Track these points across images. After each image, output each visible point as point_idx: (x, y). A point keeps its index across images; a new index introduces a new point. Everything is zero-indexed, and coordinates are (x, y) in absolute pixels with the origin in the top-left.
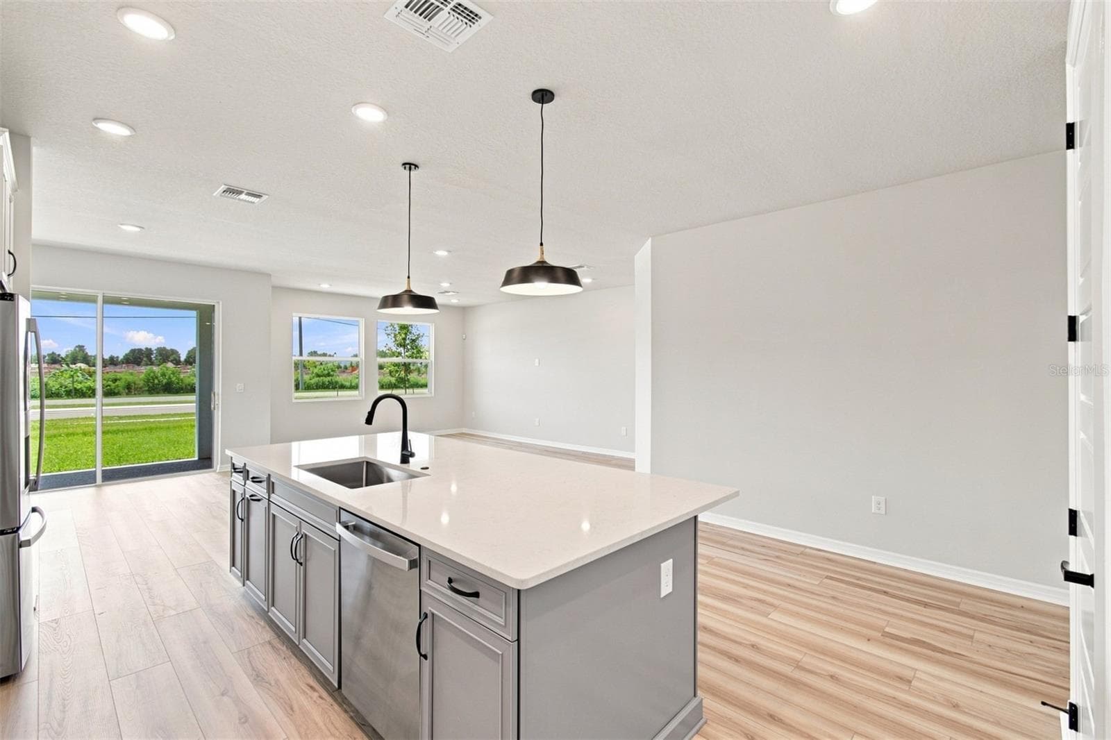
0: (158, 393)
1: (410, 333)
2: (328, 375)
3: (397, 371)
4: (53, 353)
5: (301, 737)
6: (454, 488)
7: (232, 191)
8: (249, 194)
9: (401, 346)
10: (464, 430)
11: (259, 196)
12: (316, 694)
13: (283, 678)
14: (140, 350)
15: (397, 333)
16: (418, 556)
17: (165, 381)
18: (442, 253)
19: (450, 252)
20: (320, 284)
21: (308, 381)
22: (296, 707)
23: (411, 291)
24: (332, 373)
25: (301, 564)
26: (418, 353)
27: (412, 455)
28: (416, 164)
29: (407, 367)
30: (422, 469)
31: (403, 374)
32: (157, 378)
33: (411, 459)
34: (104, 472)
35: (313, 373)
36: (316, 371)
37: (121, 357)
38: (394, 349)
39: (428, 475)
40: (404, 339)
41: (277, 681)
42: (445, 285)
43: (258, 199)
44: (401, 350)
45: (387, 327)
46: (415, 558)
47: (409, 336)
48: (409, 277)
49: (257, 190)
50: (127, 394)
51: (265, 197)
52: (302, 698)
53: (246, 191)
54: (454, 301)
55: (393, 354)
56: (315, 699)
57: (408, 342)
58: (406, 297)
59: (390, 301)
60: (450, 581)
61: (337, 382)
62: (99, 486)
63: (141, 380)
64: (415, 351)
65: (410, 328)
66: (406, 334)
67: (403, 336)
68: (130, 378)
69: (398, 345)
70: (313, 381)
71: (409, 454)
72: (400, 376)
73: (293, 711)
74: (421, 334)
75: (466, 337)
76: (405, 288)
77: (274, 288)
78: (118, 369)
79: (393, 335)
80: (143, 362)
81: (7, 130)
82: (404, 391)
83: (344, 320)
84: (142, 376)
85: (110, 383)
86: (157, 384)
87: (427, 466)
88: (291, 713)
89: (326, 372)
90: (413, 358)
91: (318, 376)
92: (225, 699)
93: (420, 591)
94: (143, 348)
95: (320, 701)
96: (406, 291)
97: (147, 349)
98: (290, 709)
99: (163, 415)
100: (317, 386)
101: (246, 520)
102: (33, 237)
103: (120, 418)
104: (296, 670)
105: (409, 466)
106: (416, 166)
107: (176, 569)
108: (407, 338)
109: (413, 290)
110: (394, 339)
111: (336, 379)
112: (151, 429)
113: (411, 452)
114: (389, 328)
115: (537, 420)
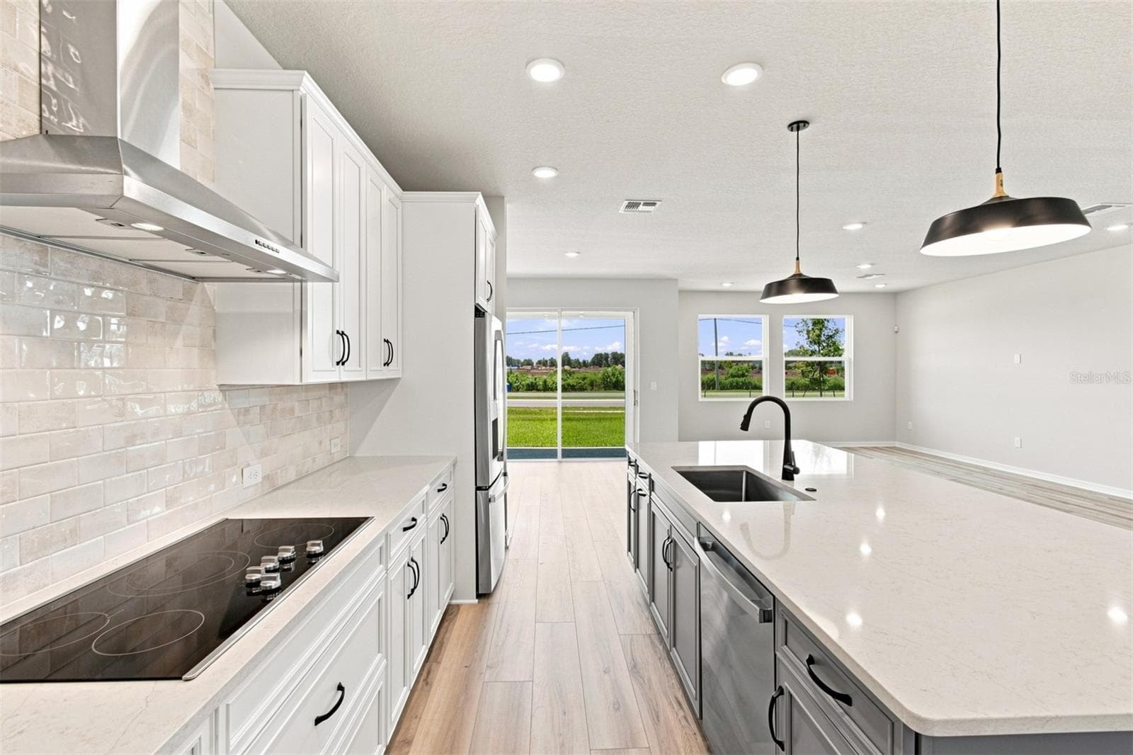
0: (610, 389)
1: (826, 328)
2: (743, 375)
3: (810, 372)
4: (552, 358)
5: (661, 752)
6: (881, 513)
7: (632, 205)
8: (646, 204)
9: (815, 343)
10: (897, 444)
11: (654, 204)
12: (681, 714)
13: (654, 679)
14: (601, 354)
15: (810, 329)
16: (772, 608)
17: (614, 380)
18: (855, 227)
19: (865, 223)
20: (721, 284)
21: (723, 381)
22: (662, 718)
23: (800, 275)
24: (746, 374)
25: (671, 569)
26: (837, 351)
27: (796, 471)
28: (806, 120)
29: (822, 366)
30: (807, 490)
31: (817, 375)
32: (609, 377)
33: (795, 475)
34: (563, 450)
35: (728, 373)
36: (731, 371)
37: (590, 361)
38: (807, 347)
39: (814, 500)
40: (819, 336)
41: (649, 679)
42: (865, 267)
43: (653, 207)
44: (816, 347)
45: (798, 324)
46: (769, 609)
47: (826, 332)
48: (798, 259)
49: (650, 197)
50: (591, 390)
51: (658, 203)
52: (668, 709)
53: (642, 203)
54: (880, 287)
55: (805, 353)
56: (680, 717)
57: (823, 338)
58: (793, 283)
59: (774, 289)
60: (811, 661)
61: (750, 383)
62: (560, 462)
63: (599, 378)
64: (832, 349)
65: (826, 322)
66: (821, 330)
67: (817, 332)
68: (593, 377)
69: (811, 342)
70: (727, 382)
71: (792, 469)
72: (815, 377)
73: (659, 721)
74: (840, 330)
75: (898, 328)
76: (792, 272)
77: (681, 292)
78: (588, 370)
79: (805, 332)
80: (603, 365)
81: (480, 193)
82: (819, 393)
83: (747, 319)
84: (600, 375)
85: (581, 381)
86: (610, 383)
87: (815, 488)
88: (656, 721)
89: (740, 372)
90: (829, 356)
91: (733, 376)
92: (607, 677)
93: (775, 655)
94: (603, 353)
95: (684, 722)
96: (794, 275)
97: (605, 354)
98: (656, 717)
99: (610, 408)
100: (731, 386)
101: (637, 511)
102: (507, 271)
103: (584, 408)
104: (667, 676)
105: (793, 485)
106: (805, 123)
107: (593, 541)
108: (822, 334)
109: (804, 274)
110: (806, 336)
111: (750, 380)
112: (600, 419)
113: (794, 466)
114: (801, 325)
115: (1017, 439)
